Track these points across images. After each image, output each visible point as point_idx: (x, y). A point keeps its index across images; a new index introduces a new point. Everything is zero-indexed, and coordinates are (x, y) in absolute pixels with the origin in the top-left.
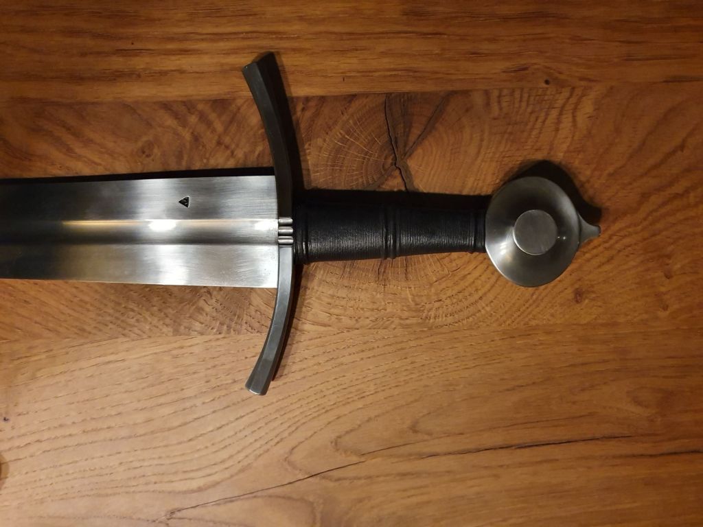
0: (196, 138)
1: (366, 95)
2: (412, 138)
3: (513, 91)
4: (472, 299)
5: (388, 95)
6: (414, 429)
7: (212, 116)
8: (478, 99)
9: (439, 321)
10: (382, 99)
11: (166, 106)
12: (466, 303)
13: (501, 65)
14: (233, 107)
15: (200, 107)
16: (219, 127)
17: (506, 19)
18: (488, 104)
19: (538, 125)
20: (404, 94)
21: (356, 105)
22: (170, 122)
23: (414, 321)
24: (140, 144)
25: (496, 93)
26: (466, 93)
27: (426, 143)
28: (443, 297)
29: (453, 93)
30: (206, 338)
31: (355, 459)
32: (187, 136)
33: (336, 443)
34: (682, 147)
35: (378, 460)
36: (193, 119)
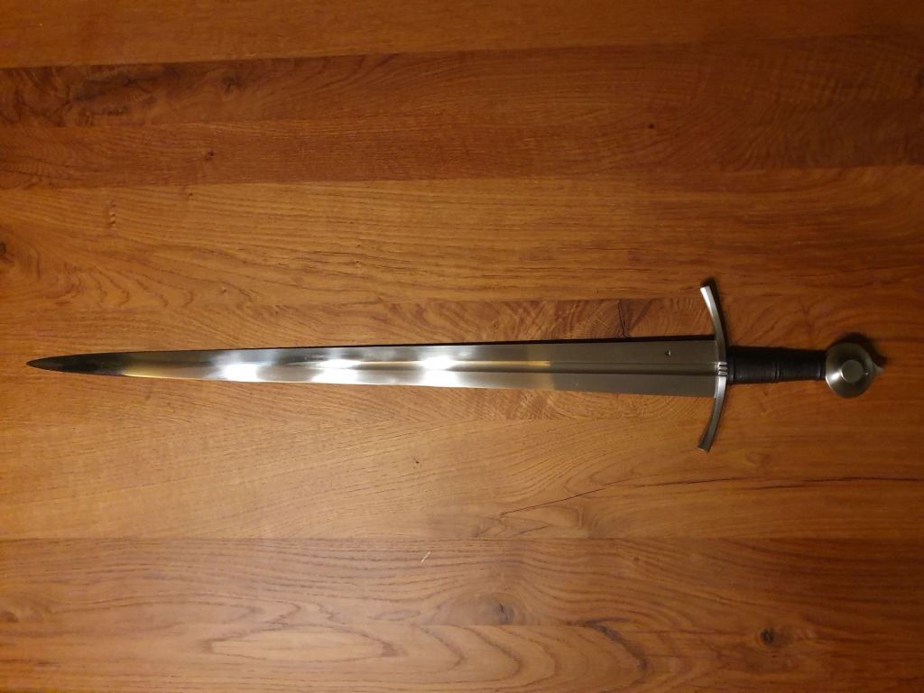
0: (522, 321)
1: (608, 300)
2: (633, 322)
3: (685, 299)
4: (663, 404)
5: (620, 300)
6: (632, 472)
7: (531, 309)
8: (667, 303)
9: (646, 415)
10: (618, 302)
11: (507, 304)
12: (660, 406)
13: (679, 286)
14: (541, 305)
15: (525, 304)
16: (533, 314)
17: (682, 263)
18: (672, 306)
19: (698, 317)
20: (629, 300)
21: (604, 305)
22: (509, 311)
23: (631, 415)
24: (493, 322)
25: (676, 300)
26: (660, 300)
27: (640, 325)
28: (648, 403)
29: (655, 300)
30: (523, 421)
31: (600, 487)
32: (518, 320)
33: (591, 478)
34: (772, 329)
35: (613, 488)
36: (521, 311)
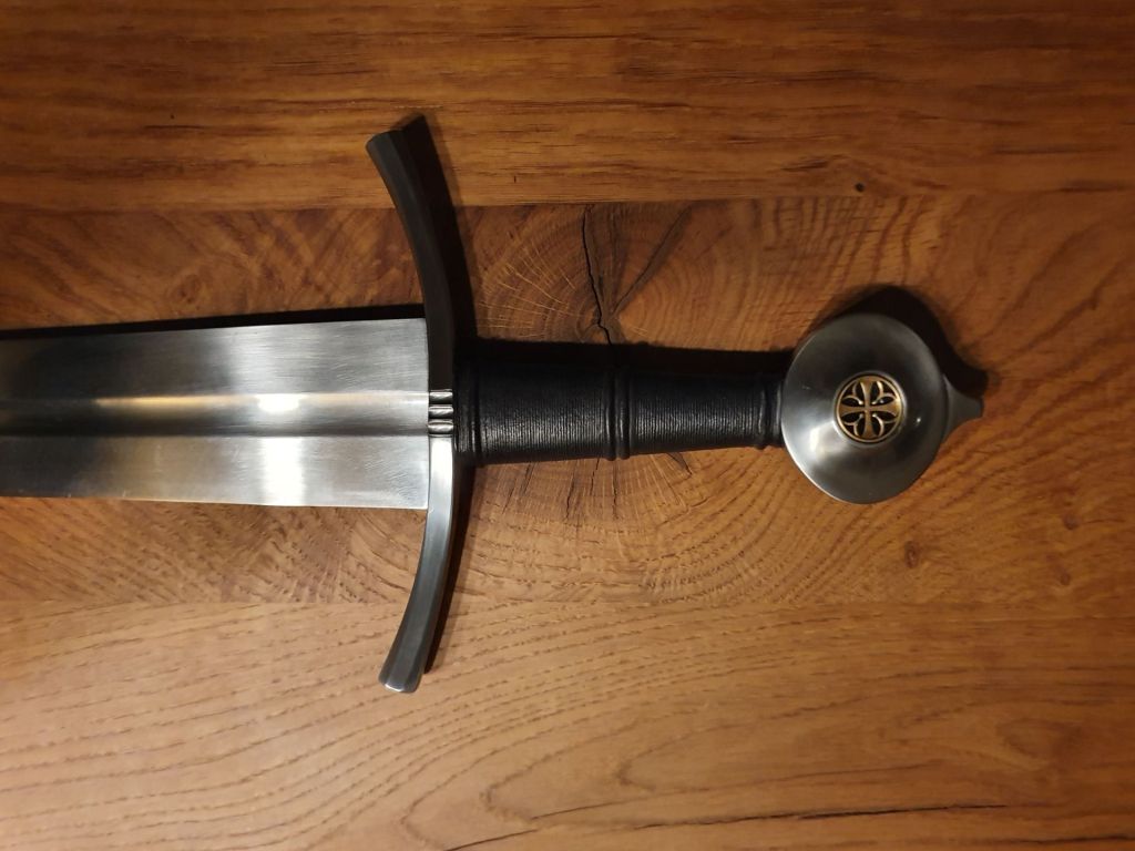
0: (269, 273)
1: (551, 206)
2: (628, 280)
3: (801, 202)
4: (726, 555)
5: (589, 207)
6: (623, 777)
7: (297, 238)
8: (740, 215)
9: (670, 591)
10: (579, 213)
11: (223, 219)
12: (716, 562)
13: (782, 159)
14: (332, 224)
15: (278, 222)
16: (308, 257)
17: (790, 81)
18: (757, 224)
19: (843, 261)
20: (616, 205)
21: (532, 224)
22: (228, 245)
23: (625, 589)
24: (177, 282)
25: (770, 206)
26: (720, 205)
27: (651, 288)
28: (677, 549)
29: (699, 204)
30: (275, 607)
31: (519, 825)
32: (255, 268)
33: (489, 798)
34: (1093, 302)
35: (561, 829)
36: (265, 242)
